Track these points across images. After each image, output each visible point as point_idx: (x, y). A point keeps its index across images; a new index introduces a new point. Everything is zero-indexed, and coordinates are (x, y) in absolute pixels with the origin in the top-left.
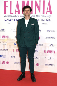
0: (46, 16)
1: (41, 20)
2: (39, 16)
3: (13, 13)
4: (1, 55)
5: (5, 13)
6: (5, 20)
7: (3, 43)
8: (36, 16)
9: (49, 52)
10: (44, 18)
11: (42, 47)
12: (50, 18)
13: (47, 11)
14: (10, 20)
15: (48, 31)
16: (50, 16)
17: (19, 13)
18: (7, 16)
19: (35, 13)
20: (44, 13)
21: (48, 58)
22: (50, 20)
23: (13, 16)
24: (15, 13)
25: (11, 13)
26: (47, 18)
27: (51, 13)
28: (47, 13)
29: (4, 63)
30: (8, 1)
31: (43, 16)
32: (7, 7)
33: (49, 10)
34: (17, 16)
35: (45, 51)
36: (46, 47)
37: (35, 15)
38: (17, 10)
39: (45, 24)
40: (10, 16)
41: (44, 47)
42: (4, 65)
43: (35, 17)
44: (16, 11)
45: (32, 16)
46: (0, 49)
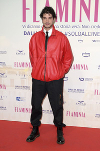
0: (99, 27)
1: (90, 34)
2: (88, 27)
3: (39, 21)
4: (17, 98)
5: (24, 20)
6: (25, 33)
7: (21, 76)
8: (81, 26)
11: (91, 84)
18: (29, 26)
19: (80, 21)
23: (38, 27)
25: (35, 20)
29: (23, 110)
31: (95, 27)
32: (29, 9)
35: (96, 91)
36: (98, 84)
37: (80, 24)
39: (98, 41)
40: (33, 27)
41: (95, 83)
42: (22, 113)
43: (79, 27)
45: (74, 27)
46: (16, 86)
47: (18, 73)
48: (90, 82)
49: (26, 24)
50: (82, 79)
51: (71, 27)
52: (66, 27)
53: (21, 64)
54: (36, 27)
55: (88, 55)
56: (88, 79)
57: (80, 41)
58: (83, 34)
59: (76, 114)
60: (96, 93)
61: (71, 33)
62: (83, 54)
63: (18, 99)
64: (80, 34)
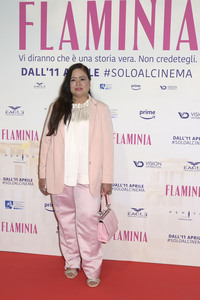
0: (173, 59)
1: (155, 73)
2: (150, 59)
3: (52, 48)
4: (7, 202)
5: (23, 46)
6: (24, 72)
7: (15, 158)
8: (136, 59)
9: (185, 191)
10: (167, 66)
11: (158, 173)
12: (191, 66)
13: (180, 41)
14: (39, 72)
15: (183, 116)
16: (190, 60)
17: (75, 46)
18: (32, 58)
19: (135, 48)
20: (166, 46)
21: (180, 215)
22: (189, 74)
23: (51, 59)
24: (61, 48)
25: (44, 46)
26: (181, 66)
27: (194, 46)
28: (178, 48)
29: (19, 227)
30: (33, 3)
31: (165, 59)
32: (32, 24)
33: (185, 36)
34: (67, 59)
35: (169, 188)
38: (67, 37)
39: (171, 88)
40: (39, 60)
41: (166, 173)
43: (132, 60)
44: (62, 41)
45: (123, 59)
46: (4, 179)
47: (8, 152)
48: (156, 170)
49: (27, 53)
50: (138, 164)
51: (117, 60)
52: (106, 59)
53: (15, 133)
54: (46, 58)
55: (150, 116)
56: (152, 164)
57: (136, 87)
58: (141, 73)
59: (127, 235)
60: (169, 192)
61: (116, 72)
62: (141, 113)
63: (8, 204)
64: (134, 73)
